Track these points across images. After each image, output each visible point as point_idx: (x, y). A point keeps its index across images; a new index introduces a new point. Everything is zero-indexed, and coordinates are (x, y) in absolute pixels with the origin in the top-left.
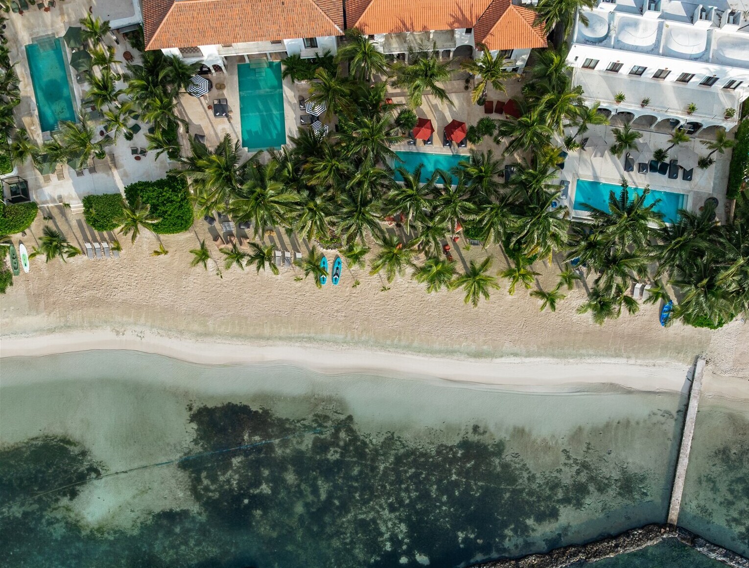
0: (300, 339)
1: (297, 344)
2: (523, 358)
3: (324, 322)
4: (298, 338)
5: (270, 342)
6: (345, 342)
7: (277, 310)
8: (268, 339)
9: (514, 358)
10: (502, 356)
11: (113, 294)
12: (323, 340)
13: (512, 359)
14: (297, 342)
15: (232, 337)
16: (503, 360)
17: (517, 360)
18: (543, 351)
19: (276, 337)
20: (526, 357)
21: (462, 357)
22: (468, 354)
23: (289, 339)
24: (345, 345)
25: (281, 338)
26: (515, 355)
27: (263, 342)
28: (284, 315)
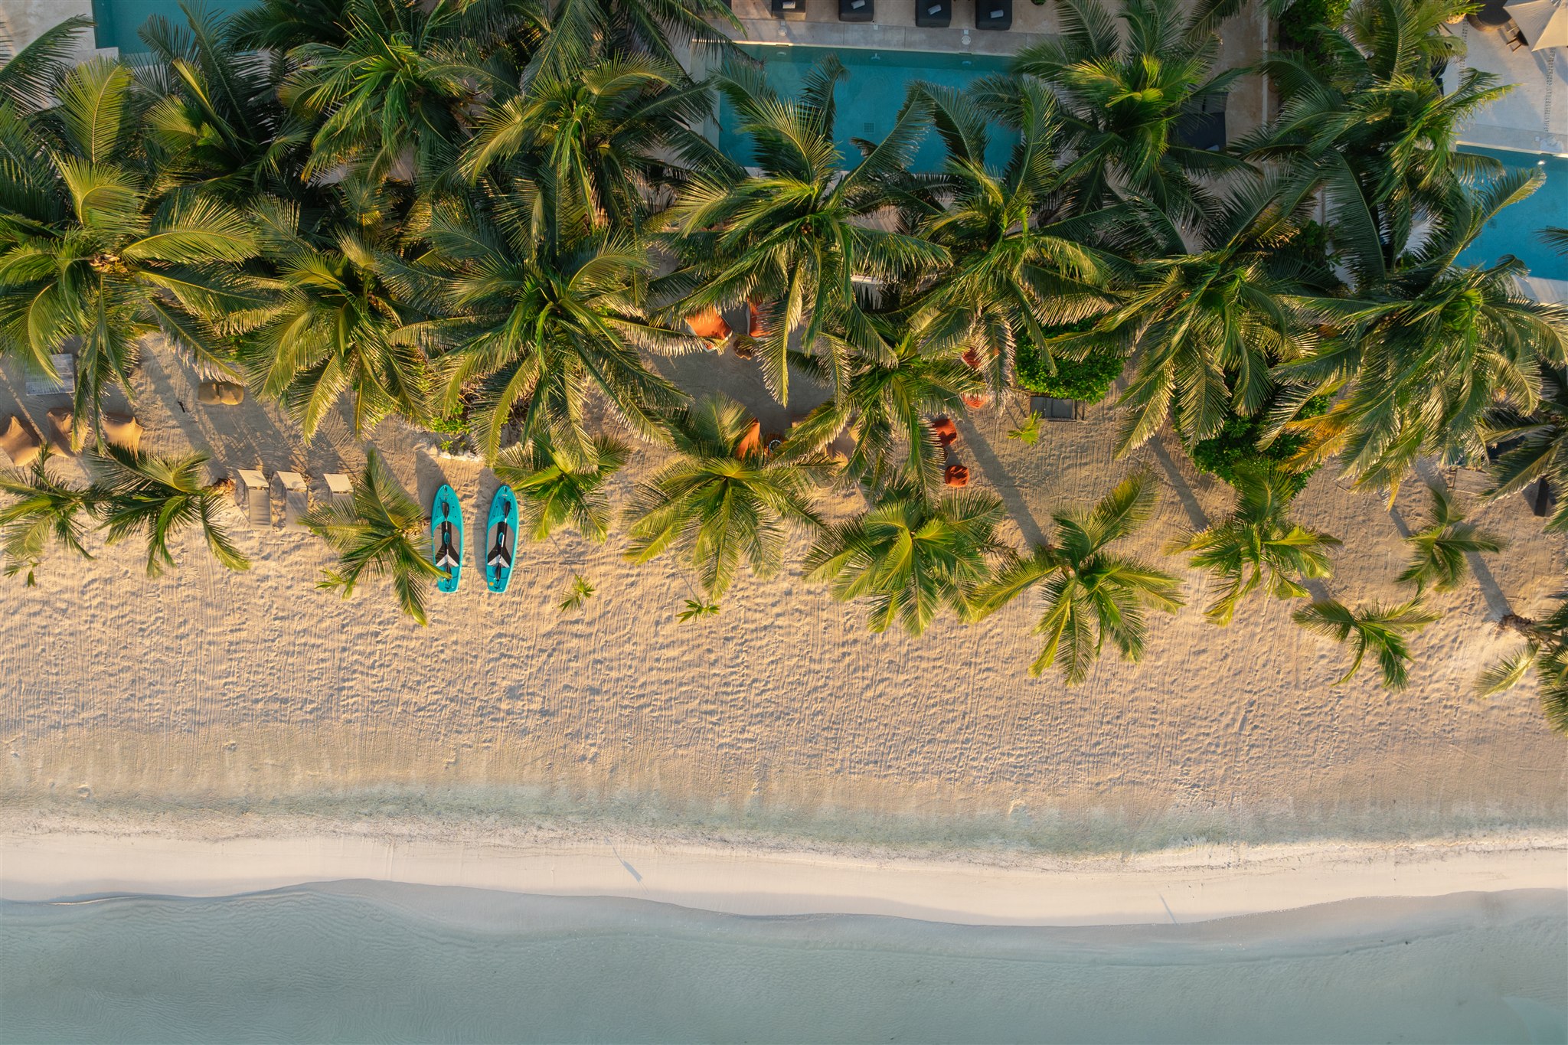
0: (371, 807)
2: (1242, 847)
3: (463, 739)
4: (363, 800)
5: (253, 822)
6: (547, 813)
7: (274, 699)
8: (244, 810)
9: (1208, 848)
10: (1162, 845)
12: (460, 809)
13: (1201, 854)
14: (356, 817)
15: (104, 805)
16: (1169, 857)
17: (1221, 854)
18: (1315, 817)
19: (274, 802)
20: (1254, 841)
21: (1011, 854)
22: (1033, 841)
23: (326, 807)
24: (547, 824)
25: (294, 806)
26: (1214, 835)
27: (225, 825)
28: (299, 716)
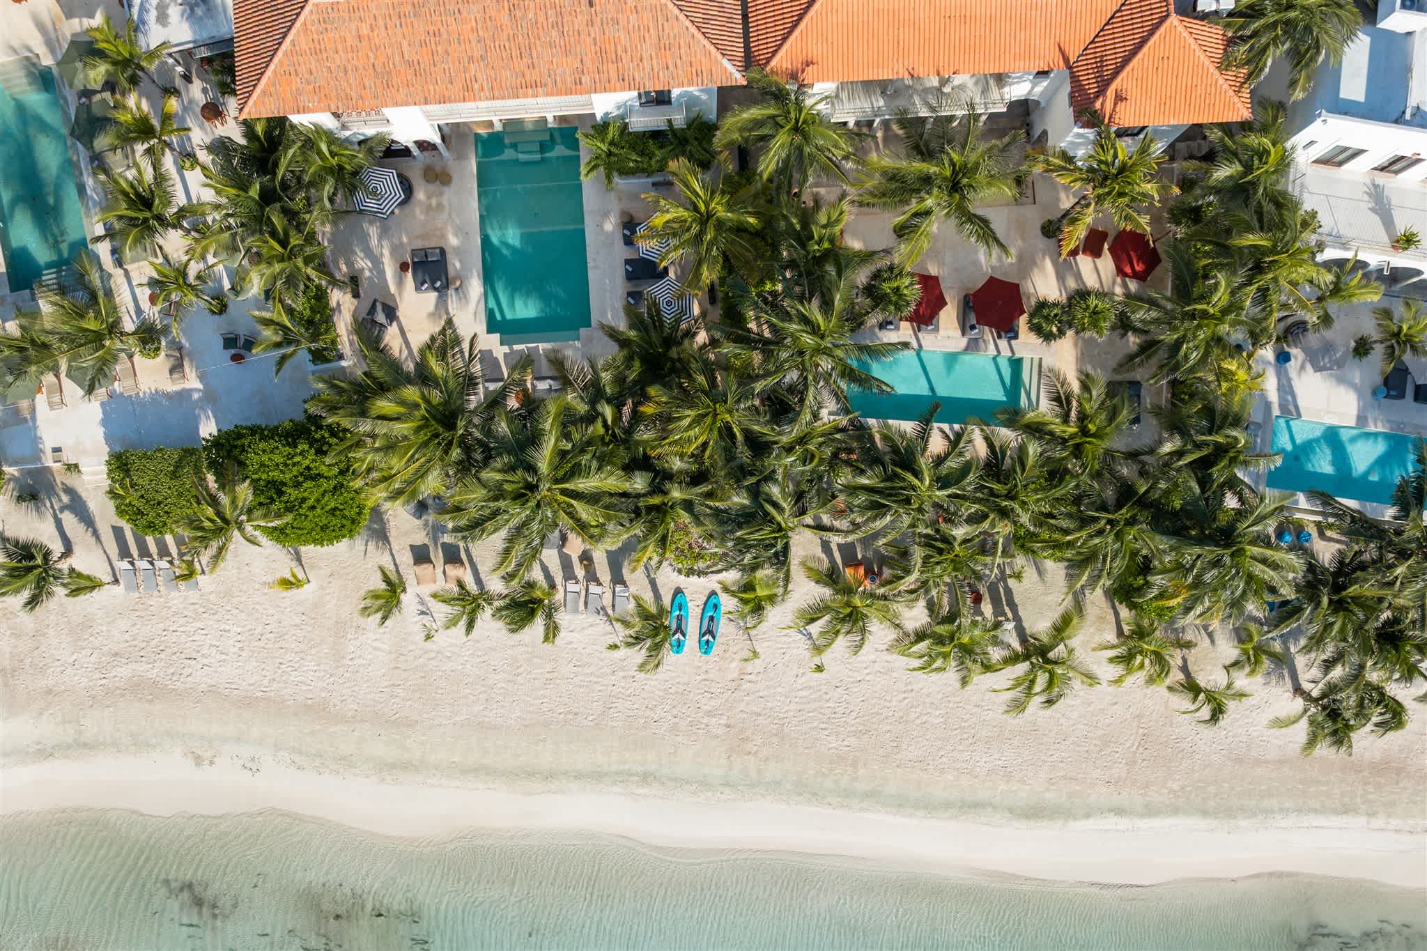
0: (622, 777)
1: (616, 789)
2: (1136, 819)
3: (679, 739)
4: (619, 773)
6: (727, 784)
7: (569, 712)
8: (548, 778)
9: (1116, 819)
10: (1087, 816)
11: (187, 671)
13: (1113, 822)
14: (614, 783)
15: (464, 772)
16: (1091, 823)
17: (1123, 823)
18: (1181, 803)
19: (567, 773)
20: (1142, 816)
21: (998, 818)
22: (1011, 811)
23: (596, 776)
24: (727, 790)
25: (579, 776)
26: (1119, 811)
28: (584, 723)
